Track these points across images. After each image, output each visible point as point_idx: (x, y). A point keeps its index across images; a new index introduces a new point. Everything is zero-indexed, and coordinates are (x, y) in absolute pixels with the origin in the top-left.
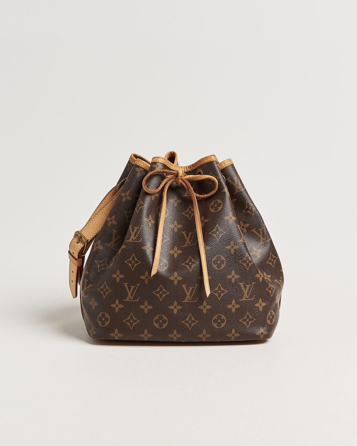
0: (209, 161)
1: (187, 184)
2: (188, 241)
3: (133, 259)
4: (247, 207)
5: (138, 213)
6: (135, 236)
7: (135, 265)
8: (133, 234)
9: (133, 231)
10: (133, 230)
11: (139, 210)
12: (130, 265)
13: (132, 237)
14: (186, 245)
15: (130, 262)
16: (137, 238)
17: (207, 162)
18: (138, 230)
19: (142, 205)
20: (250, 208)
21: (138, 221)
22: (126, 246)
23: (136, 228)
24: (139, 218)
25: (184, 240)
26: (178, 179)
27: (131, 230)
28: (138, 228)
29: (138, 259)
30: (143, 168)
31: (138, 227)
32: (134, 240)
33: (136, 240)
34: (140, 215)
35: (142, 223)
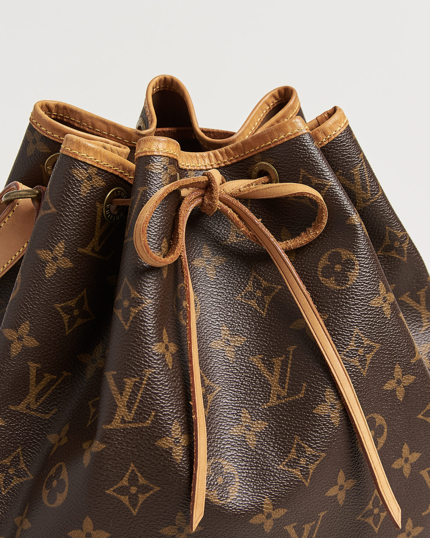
0: (291, 137)
1: (237, 209)
2: (276, 388)
3: (133, 480)
4: (387, 241)
5: (130, 330)
6: (130, 409)
7: (142, 498)
8: (122, 402)
9: (121, 394)
10: (121, 389)
11: (132, 321)
12: (125, 499)
13: (122, 411)
14: (273, 401)
15: (123, 491)
16: (136, 413)
17: (286, 140)
18: (136, 387)
19: (138, 302)
20: (397, 244)
21: (133, 356)
22: (105, 442)
23: (129, 382)
24: (134, 349)
25: (264, 383)
26: (211, 198)
27: (114, 390)
28: (136, 382)
29: (146, 478)
30: (94, 167)
31: (134, 377)
32: (130, 422)
33: (134, 420)
34: (138, 338)
35: (146, 362)
